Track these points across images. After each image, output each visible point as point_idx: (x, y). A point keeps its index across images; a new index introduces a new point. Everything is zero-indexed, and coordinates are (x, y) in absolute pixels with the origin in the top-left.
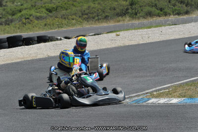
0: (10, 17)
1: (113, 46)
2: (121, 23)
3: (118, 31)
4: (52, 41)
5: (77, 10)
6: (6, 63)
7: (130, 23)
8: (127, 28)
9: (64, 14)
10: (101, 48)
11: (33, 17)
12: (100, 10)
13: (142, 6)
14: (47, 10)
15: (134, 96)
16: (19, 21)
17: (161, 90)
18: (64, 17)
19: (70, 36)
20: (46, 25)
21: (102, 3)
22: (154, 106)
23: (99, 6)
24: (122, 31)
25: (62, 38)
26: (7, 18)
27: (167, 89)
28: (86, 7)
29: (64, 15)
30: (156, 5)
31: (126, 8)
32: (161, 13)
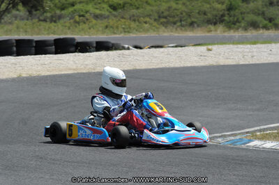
0: (58, 12)
1: (202, 64)
2: (213, 34)
3: (209, 44)
4: (116, 49)
5: (152, 10)
6: (51, 73)
7: (226, 34)
8: (223, 41)
9: (135, 14)
10: (186, 65)
11: (91, 14)
12: (184, 14)
13: (244, 13)
14: (110, 6)
15: (229, 136)
16: (70, 19)
17: (267, 129)
18: (134, 19)
19: (142, 45)
20: (107, 27)
21: (188, 3)
22: (257, 150)
23: (184, 8)
24: (215, 44)
25: (131, 47)
26: (53, 12)
27: (276, 129)
28: (165, 8)
29: (133, 16)
30: (263, 14)
31: (221, 13)
32: (270, 24)
